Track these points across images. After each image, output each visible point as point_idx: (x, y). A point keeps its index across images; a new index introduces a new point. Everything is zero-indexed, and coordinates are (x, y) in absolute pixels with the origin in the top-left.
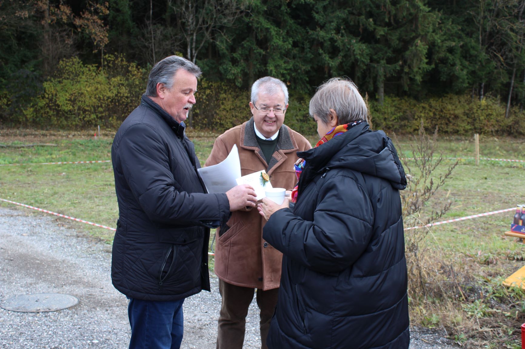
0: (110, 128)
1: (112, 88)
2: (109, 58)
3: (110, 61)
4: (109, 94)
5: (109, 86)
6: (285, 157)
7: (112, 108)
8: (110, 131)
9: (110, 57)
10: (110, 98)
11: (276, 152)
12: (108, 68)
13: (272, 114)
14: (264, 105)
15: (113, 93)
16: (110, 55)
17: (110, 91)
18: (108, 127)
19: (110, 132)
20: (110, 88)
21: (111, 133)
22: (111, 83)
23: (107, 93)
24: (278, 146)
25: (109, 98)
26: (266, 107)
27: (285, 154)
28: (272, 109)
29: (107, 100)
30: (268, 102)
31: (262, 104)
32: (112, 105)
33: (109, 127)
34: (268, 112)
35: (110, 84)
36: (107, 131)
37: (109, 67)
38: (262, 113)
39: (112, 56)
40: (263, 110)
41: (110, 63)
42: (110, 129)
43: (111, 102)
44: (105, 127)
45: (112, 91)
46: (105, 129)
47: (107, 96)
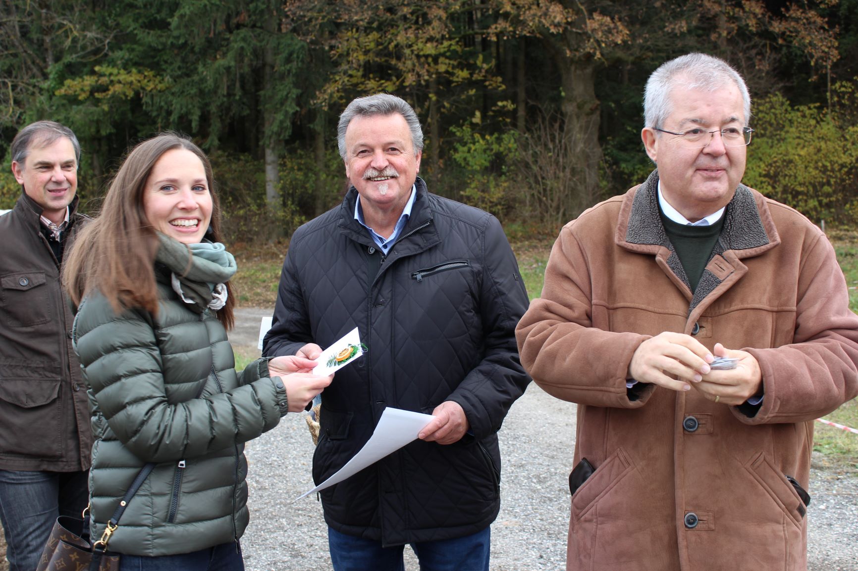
0: (847, 225)
1: (849, 145)
2: (843, 89)
3: (844, 93)
4: (845, 159)
5: (842, 144)
7: (850, 185)
8: (848, 230)
9: (844, 86)
10: (846, 167)
12: (840, 109)
15: (851, 155)
16: (844, 83)
17: (844, 153)
18: (842, 223)
19: (846, 233)
20: (845, 146)
21: (850, 233)
22: (848, 137)
23: (840, 158)
25: (843, 166)
29: (840, 170)
32: (850, 179)
33: (845, 222)
35: (846, 140)
36: (841, 230)
37: (842, 106)
39: (849, 84)
41: (843, 98)
42: (846, 227)
43: (848, 173)
44: (837, 223)
45: (849, 152)
46: (837, 227)
47: (840, 162)
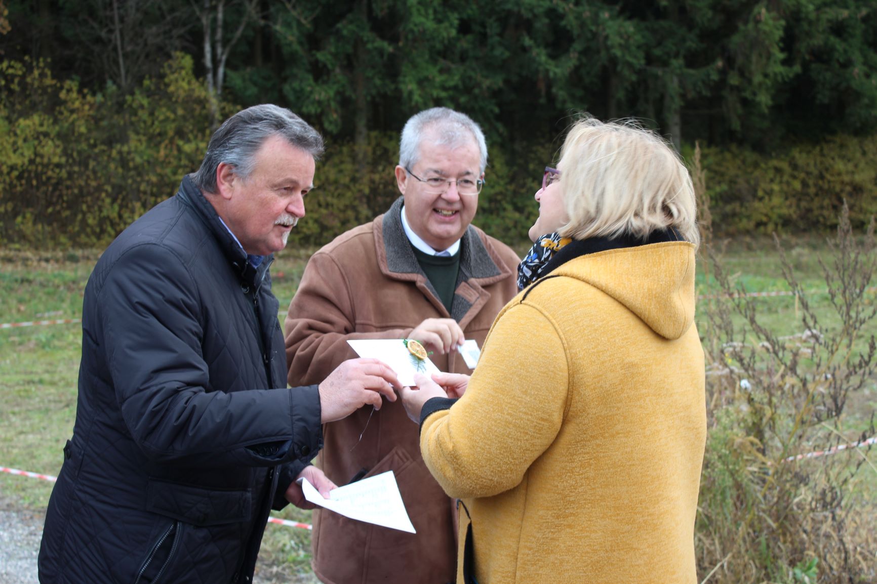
0: (18, 242)
1: (20, 142)
2: (11, 71)
3: (14, 76)
4: (15, 159)
5: (12, 140)
6: (485, 295)
7: (21, 193)
8: (19, 250)
9: (12, 67)
10: (16, 169)
11: (463, 283)
12: (8, 96)
13: (452, 192)
14: (436, 172)
15: (22, 154)
16: (12, 63)
17: (15, 151)
18: (11, 240)
19: (17, 253)
20: (15, 143)
21: (22, 254)
22: (18, 132)
23: (9, 158)
24: (464, 270)
25: (12, 168)
26: (440, 178)
27: (485, 287)
28: (453, 180)
29: (9, 174)
30: (445, 165)
31: (431, 169)
32: (21, 185)
33: (16, 239)
34: (445, 187)
35: (16, 135)
36: (10, 250)
37: (11, 92)
38: (431, 191)
39: (18, 65)
40: (433, 183)
41: (12, 82)
42: (17, 246)
43: (20, 177)
44: (5, 241)
45: (20, 151)
46: (6, 245)
47: (9, 163)
